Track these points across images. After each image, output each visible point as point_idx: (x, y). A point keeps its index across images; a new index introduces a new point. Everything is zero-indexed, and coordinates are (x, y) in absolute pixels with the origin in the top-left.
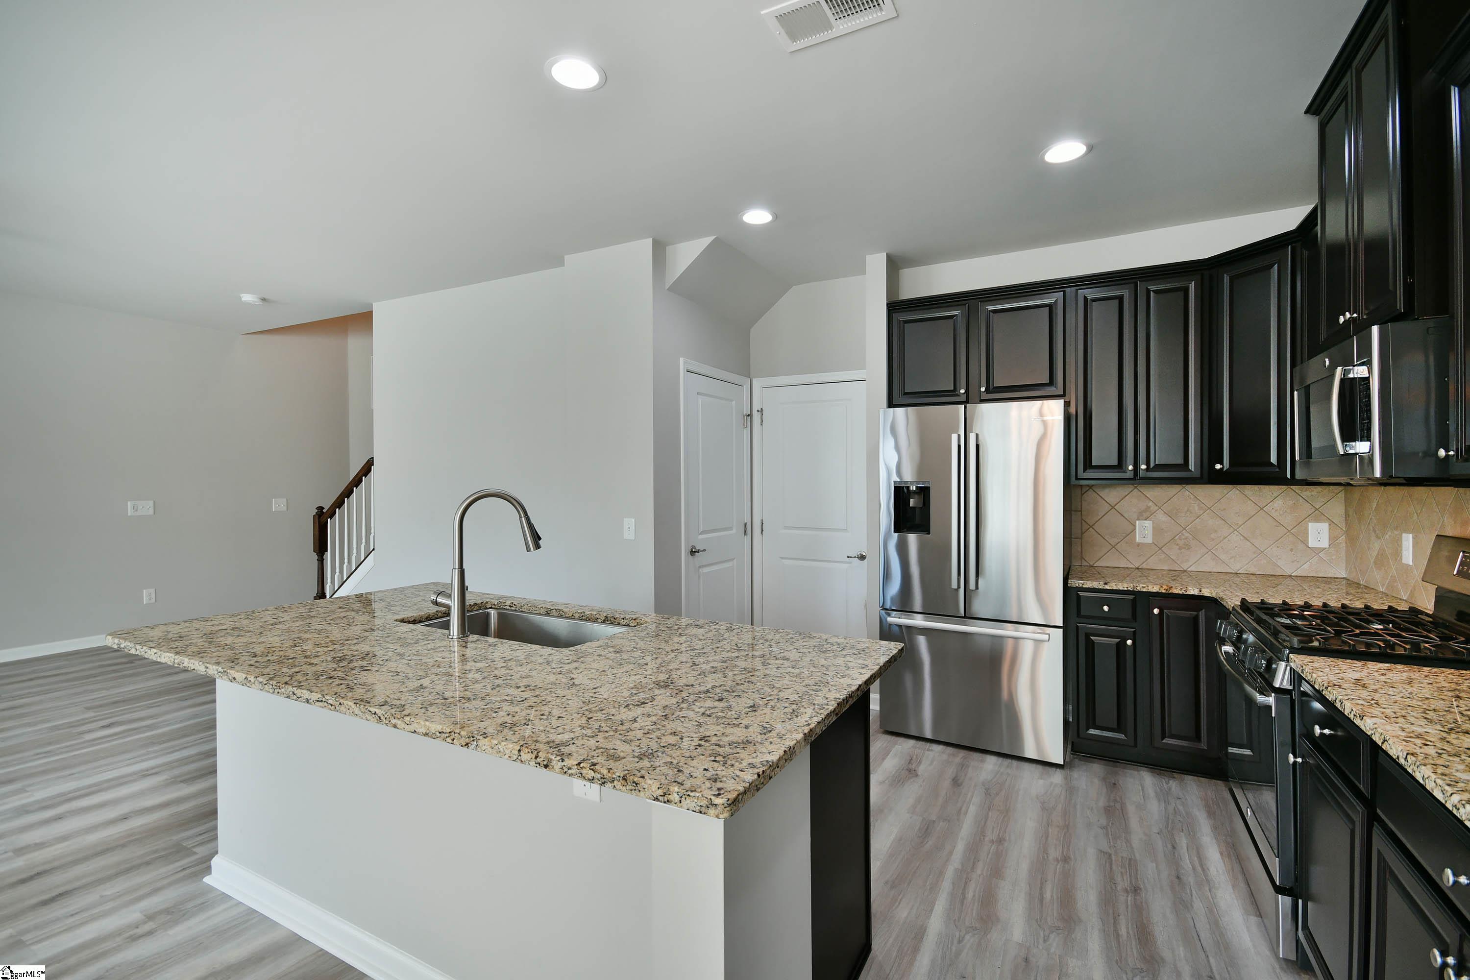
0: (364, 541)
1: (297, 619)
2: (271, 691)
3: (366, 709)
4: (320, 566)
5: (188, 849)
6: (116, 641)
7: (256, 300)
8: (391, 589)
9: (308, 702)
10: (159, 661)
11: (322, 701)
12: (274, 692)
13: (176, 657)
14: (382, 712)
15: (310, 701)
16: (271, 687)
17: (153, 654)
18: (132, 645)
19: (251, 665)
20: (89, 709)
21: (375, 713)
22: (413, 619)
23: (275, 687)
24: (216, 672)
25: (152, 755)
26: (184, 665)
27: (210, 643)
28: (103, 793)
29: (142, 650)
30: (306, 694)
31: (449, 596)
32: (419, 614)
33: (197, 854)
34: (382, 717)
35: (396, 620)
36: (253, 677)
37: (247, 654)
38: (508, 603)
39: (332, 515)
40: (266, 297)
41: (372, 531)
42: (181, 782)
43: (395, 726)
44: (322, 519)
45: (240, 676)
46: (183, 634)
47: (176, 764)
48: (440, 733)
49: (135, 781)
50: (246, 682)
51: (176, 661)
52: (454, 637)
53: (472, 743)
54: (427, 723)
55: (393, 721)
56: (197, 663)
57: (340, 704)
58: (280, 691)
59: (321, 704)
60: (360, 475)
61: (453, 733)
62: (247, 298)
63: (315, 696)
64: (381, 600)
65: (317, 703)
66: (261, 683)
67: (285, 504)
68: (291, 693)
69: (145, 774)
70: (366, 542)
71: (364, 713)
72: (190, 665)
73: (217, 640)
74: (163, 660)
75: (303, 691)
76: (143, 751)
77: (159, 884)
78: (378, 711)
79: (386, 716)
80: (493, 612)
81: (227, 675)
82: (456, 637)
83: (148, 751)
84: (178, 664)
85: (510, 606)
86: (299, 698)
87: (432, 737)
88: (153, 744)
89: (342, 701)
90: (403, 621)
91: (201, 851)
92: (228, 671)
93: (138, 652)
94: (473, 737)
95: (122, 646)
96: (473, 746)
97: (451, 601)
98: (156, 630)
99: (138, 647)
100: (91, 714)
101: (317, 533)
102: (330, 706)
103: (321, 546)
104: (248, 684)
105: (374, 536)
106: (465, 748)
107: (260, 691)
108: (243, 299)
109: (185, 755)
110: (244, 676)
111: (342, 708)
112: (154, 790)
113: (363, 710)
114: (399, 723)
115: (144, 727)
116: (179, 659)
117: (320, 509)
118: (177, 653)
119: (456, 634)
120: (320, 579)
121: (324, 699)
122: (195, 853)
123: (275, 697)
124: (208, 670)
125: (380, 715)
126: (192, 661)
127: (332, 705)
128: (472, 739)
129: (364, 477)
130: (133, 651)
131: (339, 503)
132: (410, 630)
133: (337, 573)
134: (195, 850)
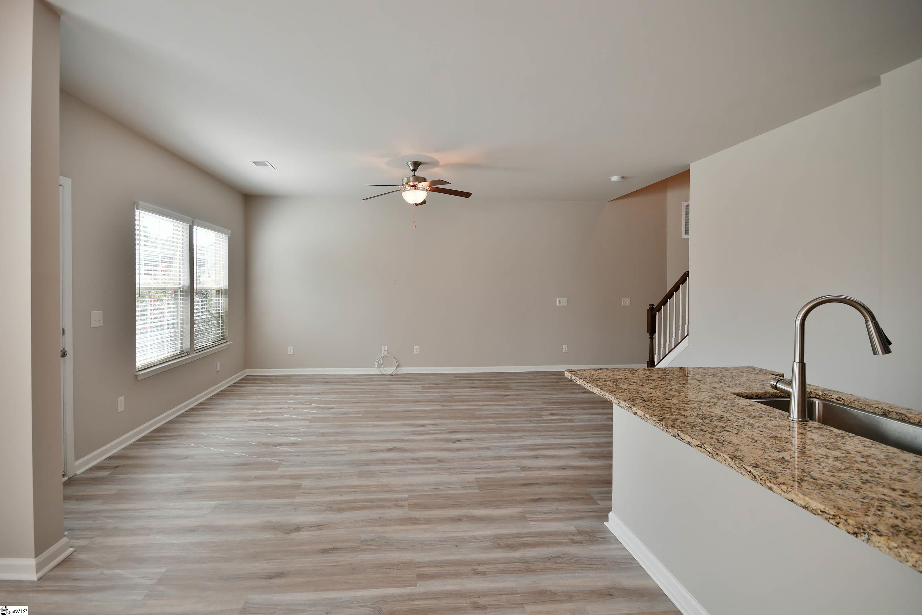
0: (680, 328)
1: (661, 379)
2: (662, 428)
3: (742, 466)
4: (651, 342)
5: (595, 500)
6: (570, 375)
7: (619, 179)
8: (719, 368)
9: (689, 444)
10: (592, 391)
11: (701, 447)
12: (663, 429)
13: (602, 391)
14: (758, 473)
15: (691, 444)
16: (662, 426)
17: (589, 386)
18: (578, 379)
19: (644, 406)
20: (544, 403)
21: (750, 472)
22: (746, 395)
23: (664, 427)
24: (625, 406)
25: (572, 437)
26: (606, 397)
27: (616, 386)
28: (553, 450)
29: (583, 383)
30: (688, 439)
31: (790, 384)
32: (750, 392)
33: (599, 505)
34: (757, 477)
35: (733, 393)
36: (649, 416)
37: (639, 398)
38: (835, 396)
39: (659, 309)
40: (625, 175)
41: (687, 322)
42: (587, 457)
43: (770, 489)
44: (653, 312)
45: (640, 413)
46: (601, 377)
47: (584, 445)
48: (821, 511)
49: (566, 448)
50: (644, 418)
51: (601, 394)
52: (794, 419)
53: (863, 535)
54: (807, 498)
55: (769, 485)
56: (613, 397)
57: (717, 454)
58: (668, 430)
59: (700, 449)
60: (679, 283)
61: (837, 517)
62: (614, 178)
63: (695, 442)
64: (714, 375)
65: (697, 448)
66: (654, 421)
67: (629, 302)
68: (676, 434)
69: (570, 446)
70: (682, 329)
71: (740, 468)
72: (609, 398)
73: (619, 385)
74: (594, 391)
75: (685, 435)
76: (568, 433)
77: (583, 515)
78: (753, 471)
79: (761, 477)
80: (817, 402)
81: (632, 410)
82: (796, 420)
83: (570, 434)
84: (602, 396)
85: (837, 400)
86: (682, 439)
87: (811, 512)
88: (572, 430)
89: (718, 452)
90: (738, 394)
91: (602, 504)
92: (633, 407)
93: (581, 384)
94: (864, 529)
95: (573, 378)
96: (863, 538)
97: (792, 389)
98: (587, 372)
99: (581, 380)
100: (544, 406)
101: (650, 320)
102: (708, 453)
103: (652, 330)
104: (645, 419)
105: (688, 326)
106: (853, 537)
107: (654, 426)
108: (612, 180)
109: (587, 442)
110: (643, 413)
111: (719, 458)
112: (575, 457)
113: (739, 466)
114: (775, 487)
115: (567, 419)
116: (602, 392)
117: (652, 305)
118: (601, 389)
119: (796, 416)
120: (651, 351)
121: (703, 446)
122: (598, 504)
123: (664, 433)
124: (619, 403)
125: (755, 474)
126: (610, 395)
127: (710, 453)
128: (862, 531)
129: (681, 285)
130: (578, 382)
131: (664, 302)
132: (749, 404)
133: (662, 348)
134: (598, 502)
